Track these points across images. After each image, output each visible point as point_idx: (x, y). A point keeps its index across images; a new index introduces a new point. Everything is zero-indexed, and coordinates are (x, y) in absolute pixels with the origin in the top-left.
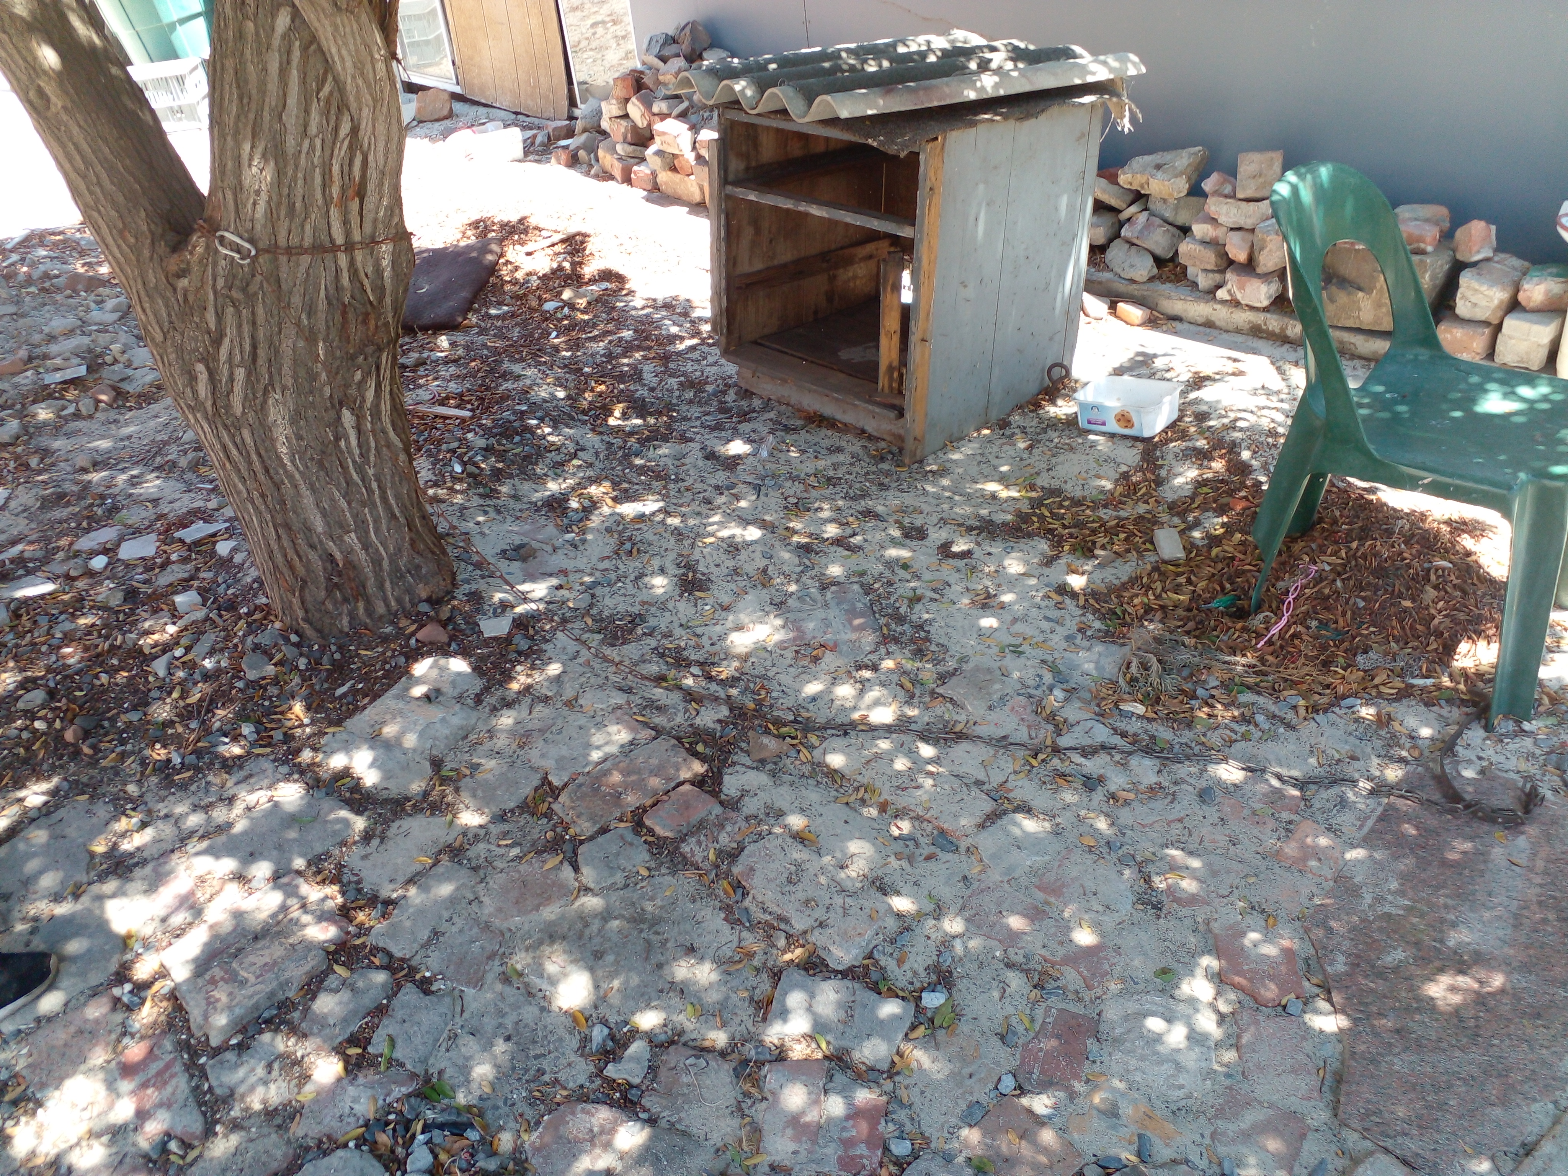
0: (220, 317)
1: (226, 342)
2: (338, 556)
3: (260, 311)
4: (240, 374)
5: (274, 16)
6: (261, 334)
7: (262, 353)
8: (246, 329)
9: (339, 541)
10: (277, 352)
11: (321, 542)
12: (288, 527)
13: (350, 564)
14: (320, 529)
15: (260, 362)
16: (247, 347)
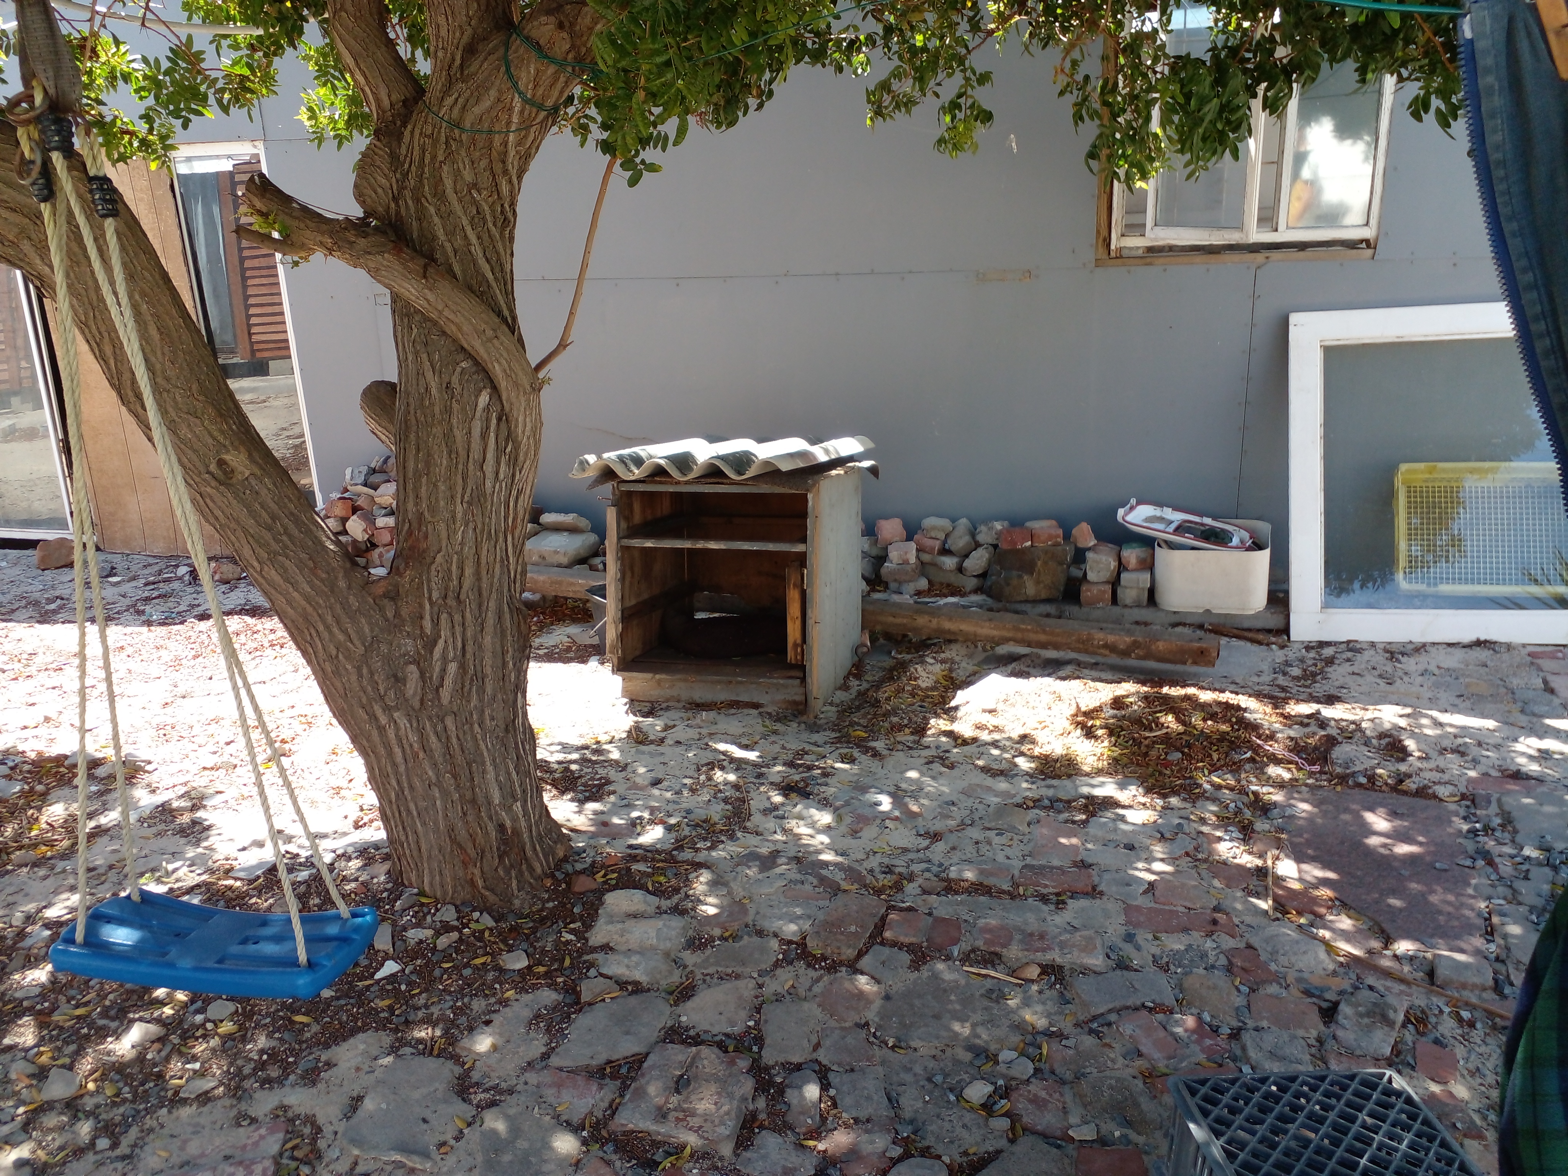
0: (436, 623)
1: (441, 644)
2: (508, 823)
3: (468, 615)
4: (452, 667)
5: (477, 397)
6: (469, 634)
7: (470, 649)
8: (458, 629)
9: (509, 809)
10: (480, 647)
11: (496, 812)
12: (474, 801)
13: (516, 832)
14: (497, 801)
15: (468, 656)
16: (460, 645)
